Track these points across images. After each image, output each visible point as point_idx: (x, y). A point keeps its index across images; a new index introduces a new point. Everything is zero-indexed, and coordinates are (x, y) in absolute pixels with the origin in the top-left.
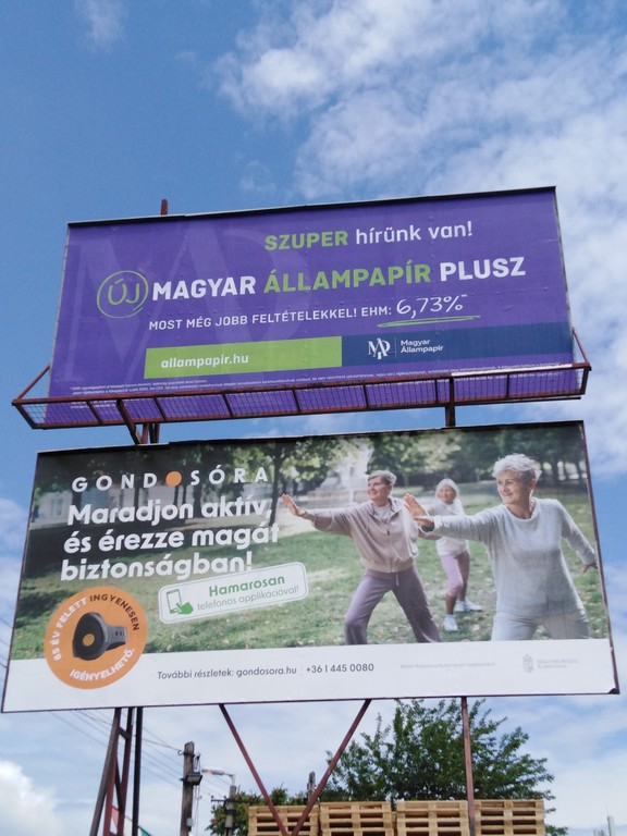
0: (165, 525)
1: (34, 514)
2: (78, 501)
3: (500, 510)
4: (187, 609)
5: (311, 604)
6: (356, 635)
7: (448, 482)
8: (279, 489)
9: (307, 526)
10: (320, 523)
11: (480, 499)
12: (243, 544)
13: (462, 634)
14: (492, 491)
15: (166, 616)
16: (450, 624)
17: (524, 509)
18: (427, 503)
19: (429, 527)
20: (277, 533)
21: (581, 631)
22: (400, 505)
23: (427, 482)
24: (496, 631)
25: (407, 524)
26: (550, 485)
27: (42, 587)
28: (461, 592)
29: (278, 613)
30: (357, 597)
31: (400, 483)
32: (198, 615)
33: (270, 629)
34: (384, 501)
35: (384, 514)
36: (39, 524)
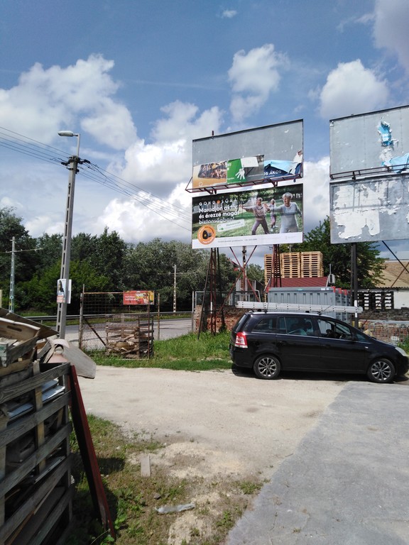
0: (217, 212)
1: (193, 211)
2: (200, 207)
3: (283, 205)
4: (222, 229)
5: (246, 227)
6: (254, 233)
7: (273, 200)
8: (239, 203)
9: (245, 211)
10: (247, 210)
11: (279, 203)
12: (232, 215)
13: (274, 232)
14: (282, 201)
15: (219, 231)
16: (272, 230)
17: (288, 205)
18: (269, 205)
19: (269, 210)
20: (239, 213)
21: (297, 231)
22: (263, 206)
23: (269, 200)
24: (280, 231)
25: (264, 210)
26: (294, 199)
27: (196, 225)
28: (274, 224)
29: (239, 229)
30: (254, 226)
31: (263, 200)
32: (224, 230)
33: (238, 233)
34: (260, 205)
35: (260, 208)
36: (194, 213)
